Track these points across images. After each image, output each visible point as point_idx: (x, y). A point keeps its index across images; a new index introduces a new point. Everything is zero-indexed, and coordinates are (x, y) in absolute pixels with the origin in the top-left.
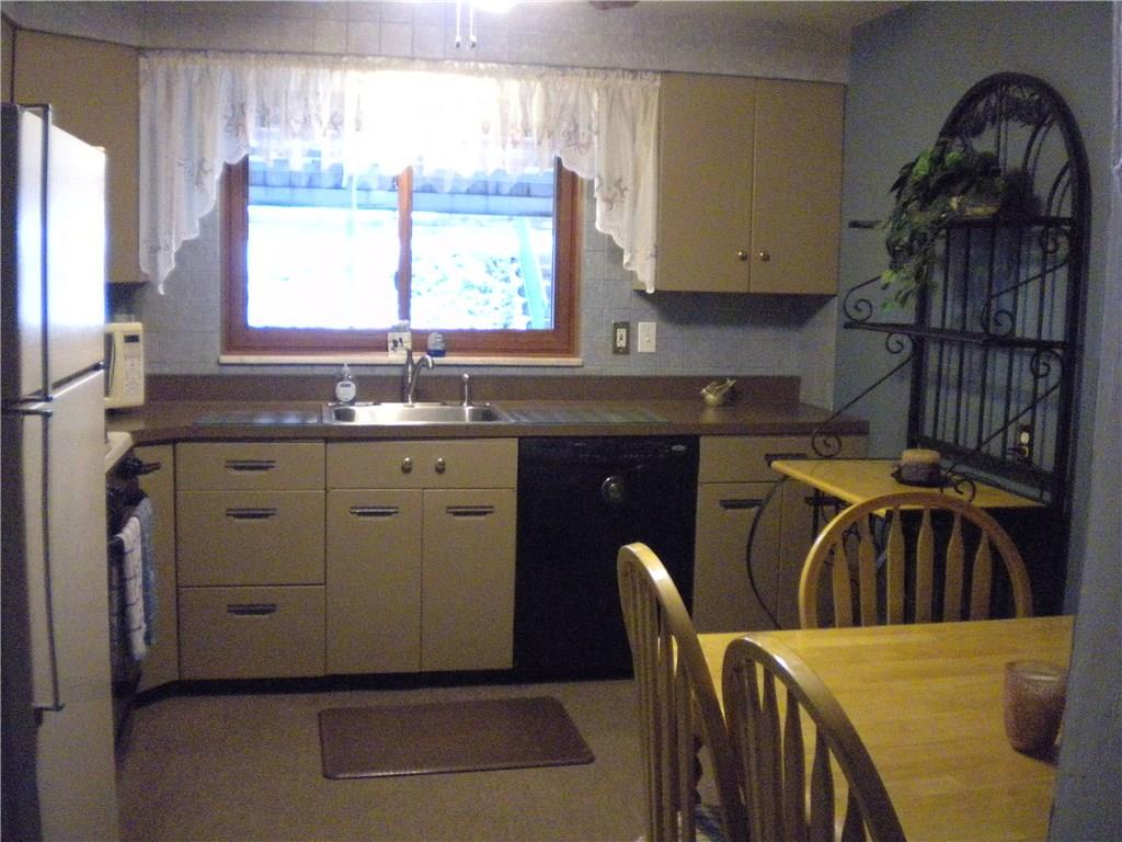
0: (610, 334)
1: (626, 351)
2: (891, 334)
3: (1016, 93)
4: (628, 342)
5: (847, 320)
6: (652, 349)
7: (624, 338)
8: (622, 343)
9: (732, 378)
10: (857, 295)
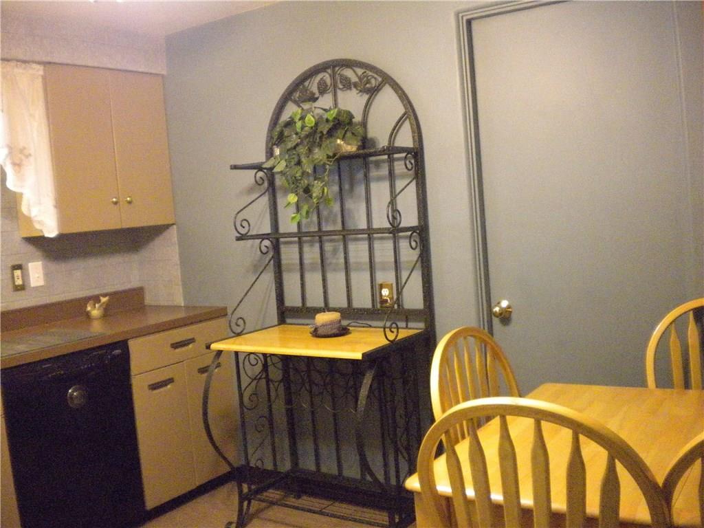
0: (10, 275)
1: (22, 288)
2: (263, 240)
3: (348, 73)
4: (23, 280)
5: (238, 235)
6: (41, 283)
7: (20, 278)
8: (19, 282)
9: (105, 295)
10: (241, 216)
